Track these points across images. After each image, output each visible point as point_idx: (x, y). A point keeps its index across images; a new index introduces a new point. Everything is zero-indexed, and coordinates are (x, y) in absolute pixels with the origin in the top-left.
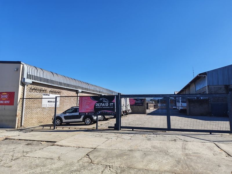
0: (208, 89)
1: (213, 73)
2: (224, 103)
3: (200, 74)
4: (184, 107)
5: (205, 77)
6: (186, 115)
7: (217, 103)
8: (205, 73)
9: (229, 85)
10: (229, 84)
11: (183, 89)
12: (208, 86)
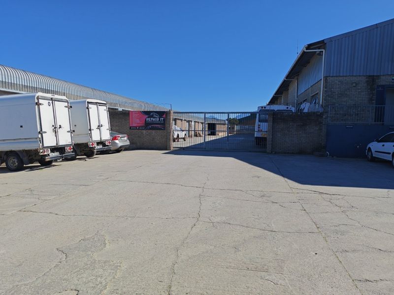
0: (325, 87)
3: (309, 46)
4: (264, 132)
6: (265, 152)
7: (342, 122)
9: (378, 77)
10: (379, 74)
11: (275, 94)
12: (326, 78)
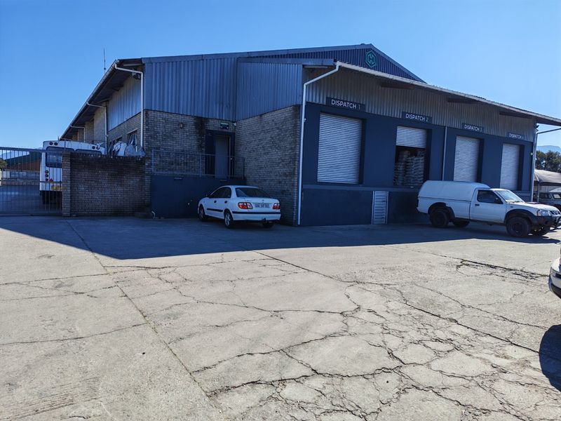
0: (147, 123)
1: (164, 69)
2: (188, 173)
3: (121, 63)
4: (56, 182)
5: (137, 77)
7: (169, 172)
8: (140, 61)
9: (207, 120)
10: (207, 117)
12: (146, 111)
